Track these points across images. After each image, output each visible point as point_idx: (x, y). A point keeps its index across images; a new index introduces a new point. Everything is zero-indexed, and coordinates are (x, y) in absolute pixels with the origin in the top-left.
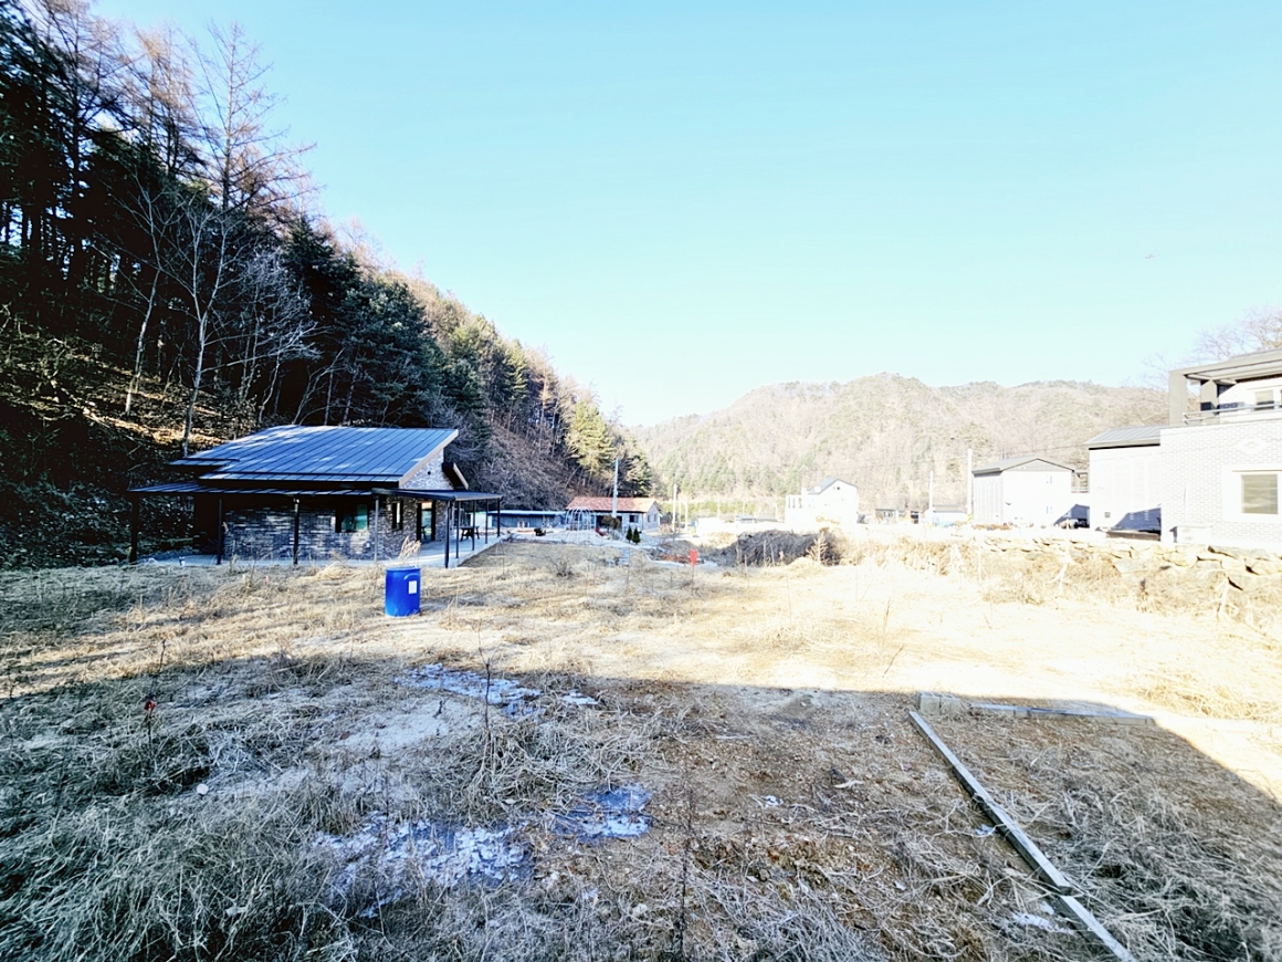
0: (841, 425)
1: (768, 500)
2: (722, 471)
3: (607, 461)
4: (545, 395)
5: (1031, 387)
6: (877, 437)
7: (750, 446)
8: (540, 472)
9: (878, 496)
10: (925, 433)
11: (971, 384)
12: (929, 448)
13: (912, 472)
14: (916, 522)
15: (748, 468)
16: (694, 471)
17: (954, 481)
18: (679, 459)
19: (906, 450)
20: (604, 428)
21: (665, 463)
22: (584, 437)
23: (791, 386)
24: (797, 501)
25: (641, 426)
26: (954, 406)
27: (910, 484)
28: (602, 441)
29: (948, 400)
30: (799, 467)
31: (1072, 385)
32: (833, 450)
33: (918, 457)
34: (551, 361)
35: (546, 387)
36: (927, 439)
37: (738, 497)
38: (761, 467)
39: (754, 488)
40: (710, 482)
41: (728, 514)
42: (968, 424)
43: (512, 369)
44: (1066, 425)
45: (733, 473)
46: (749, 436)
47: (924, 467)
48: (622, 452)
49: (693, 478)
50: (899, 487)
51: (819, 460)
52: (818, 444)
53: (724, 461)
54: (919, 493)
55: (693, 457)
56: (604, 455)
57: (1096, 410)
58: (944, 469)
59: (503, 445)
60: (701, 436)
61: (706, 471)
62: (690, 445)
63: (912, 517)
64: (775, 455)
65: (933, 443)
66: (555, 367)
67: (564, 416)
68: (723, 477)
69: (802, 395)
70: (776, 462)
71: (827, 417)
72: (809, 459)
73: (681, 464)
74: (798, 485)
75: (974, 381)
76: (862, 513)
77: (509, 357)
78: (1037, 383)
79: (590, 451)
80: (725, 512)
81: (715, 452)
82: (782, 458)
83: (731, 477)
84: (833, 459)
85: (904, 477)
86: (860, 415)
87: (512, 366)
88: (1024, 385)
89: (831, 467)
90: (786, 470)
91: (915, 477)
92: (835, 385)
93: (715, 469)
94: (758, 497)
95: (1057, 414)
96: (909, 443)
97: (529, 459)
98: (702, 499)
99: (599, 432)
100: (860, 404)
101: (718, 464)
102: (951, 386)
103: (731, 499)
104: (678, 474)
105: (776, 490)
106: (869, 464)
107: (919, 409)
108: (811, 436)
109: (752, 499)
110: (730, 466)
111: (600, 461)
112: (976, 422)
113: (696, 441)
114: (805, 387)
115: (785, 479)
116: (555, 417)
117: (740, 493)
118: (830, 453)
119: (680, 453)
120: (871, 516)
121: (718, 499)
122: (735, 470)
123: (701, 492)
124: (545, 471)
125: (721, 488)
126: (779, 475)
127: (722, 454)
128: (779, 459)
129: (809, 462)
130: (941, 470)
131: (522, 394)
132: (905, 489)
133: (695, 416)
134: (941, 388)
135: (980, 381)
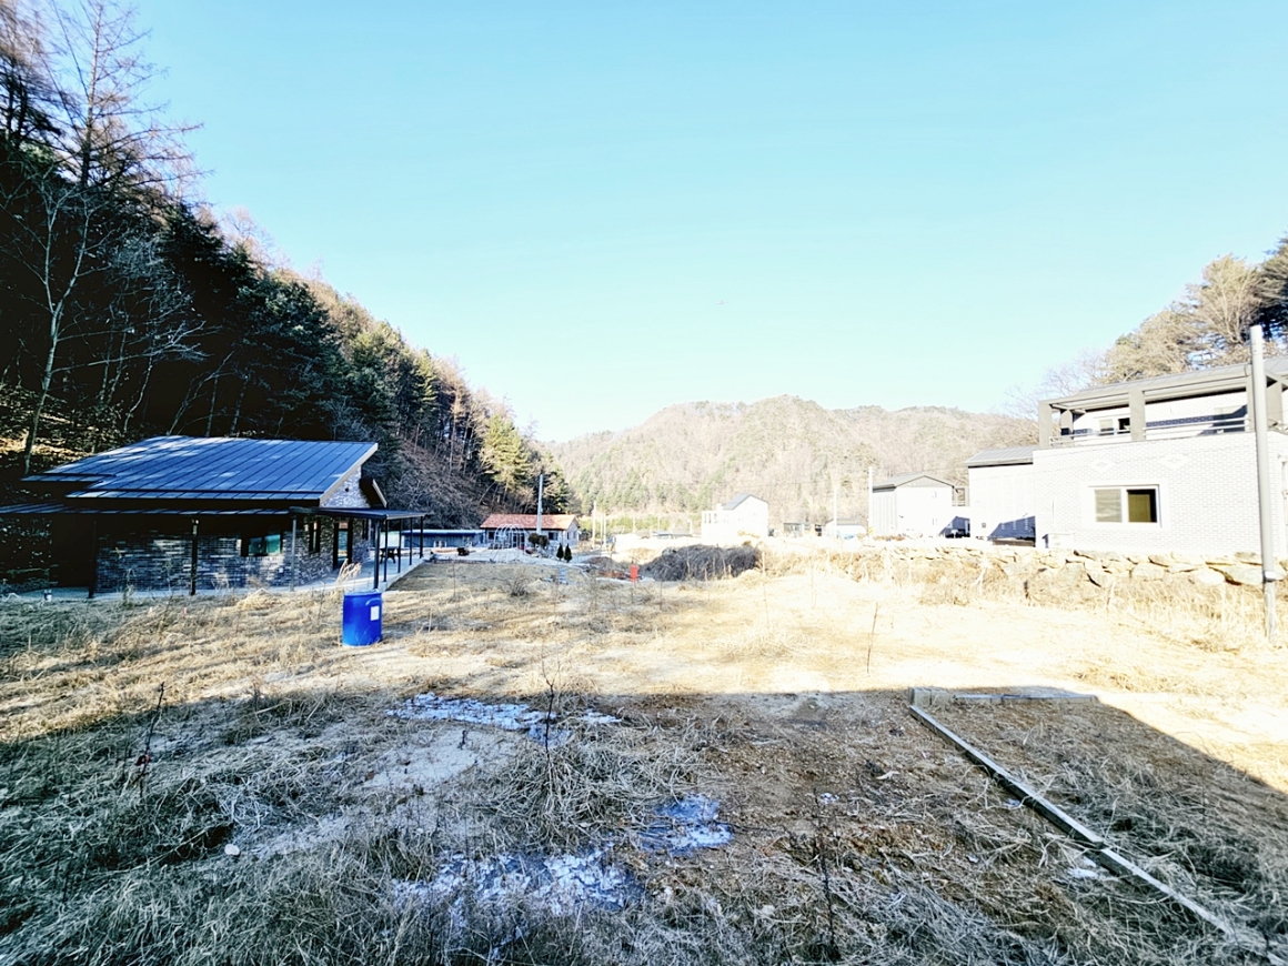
0: (748, 443)
1: (681, 516)
2: (636, 487)
3: (524, 478)
4: (457, 408)
5: (909, 412)
6: (780, 455)
7: (663, 462)
8: (451, 488)
9: (782, 511)
10: (822, 452)
11: (860, 407)
12: (826, 466)
13: (811, 488)
14: (820, 535)
15: (661, 485)
16: (608, 488)
17: (847, 496)
18: (592, 475)
19: (806, 468)
20: (520, 443)
21: (578, 479)
22: (499, 452)
23: (701, 405)
24: (712, 516)
25: (553, 442)
26: (846, 428)
27: (810, 500)
28: (518, 457)
29: (841, 421)
30: (710, 484)
31: (942, 410)
32: (741, 467)
33: (817, 474)
34: (462, 373)
35: (458, 400)
36: (824, 458)
37: (652, 513)
38: (674, 483)
39: (667, 504)
40: (624, 499)
41: (642, 531)
42: (859, 443)
43: (421, 379)
44: (938, 446)
45: (647, 490)
46: (662, 453)
47: (822, 484)
48: (539, 468)
49: (607, 494)
50: (801, 502)
51: (728, 477)
52: (727, 461)
53: (637, 477)
54: (818, 507)
55: (607, 474)
56: (520, 471)
57: (962, 433)
58: (839, 485)
59: (410, 461)
60: (614, 452)
61: (620, 487)
62: (604, 462)
63: (817, 530)
64: (687, 472)
65: (829, 461)
66: (466, 379)
67: (478, 430)
68: (637, 494)
69: (711, 414)
70: (688, 479)
71: (735, 435)
72: (719, 476)
73: (595, 480)
74: (709, 500)
75: (863, 405)
76: (772, 527)
77: (418, 367)
78: (915, 408)
79: (506, 467)
80: (640, 528)
81: (628, 469)
82: (693, 475)
83: (644, 493)
84: (740, 476)
85: (805, 493)
86: (765, 434)
87: (421, 377)
88: (904, 410)
89: (739, 484)
90: (698, 486)
91: (814, 493)
92: (741, 406)
93: (628, 485)
94: (672, 513)
95: (931, 436)
96: (808, 461)
97: (440, 475)
98: (617, 515)
99: (514, 447)
100: (765, 424)
101: (632, 481)
102: (843, 409)
103: (645, 515)
104: (592, 490)
105: (688, 506)
106: (774, 481)
107: (816, 430)
108: (720, 454)
109: (665, 515)
110: (644, 483)
111: (516, 477)
112: (866, 443)
113: (609, 458)
114: (714, 407)
115: (697, 495)
116: (467, 430)
117: (654, 509)
118: (738, 470)
119: (594, 470)
120: (780, 530)
121: (633, 515)
122: (649, 487)
123: (615, 508)
124: (456, 487)
125: (635, 504)
126: (691, 491)
127: (636, 470)
128: (690, 475)
129: (719, 479)
130: (836, 487)
131: (432, 406)
132: (805, 504)
133: (609, 432)
134: (835, 411)
135: (868, 405)
